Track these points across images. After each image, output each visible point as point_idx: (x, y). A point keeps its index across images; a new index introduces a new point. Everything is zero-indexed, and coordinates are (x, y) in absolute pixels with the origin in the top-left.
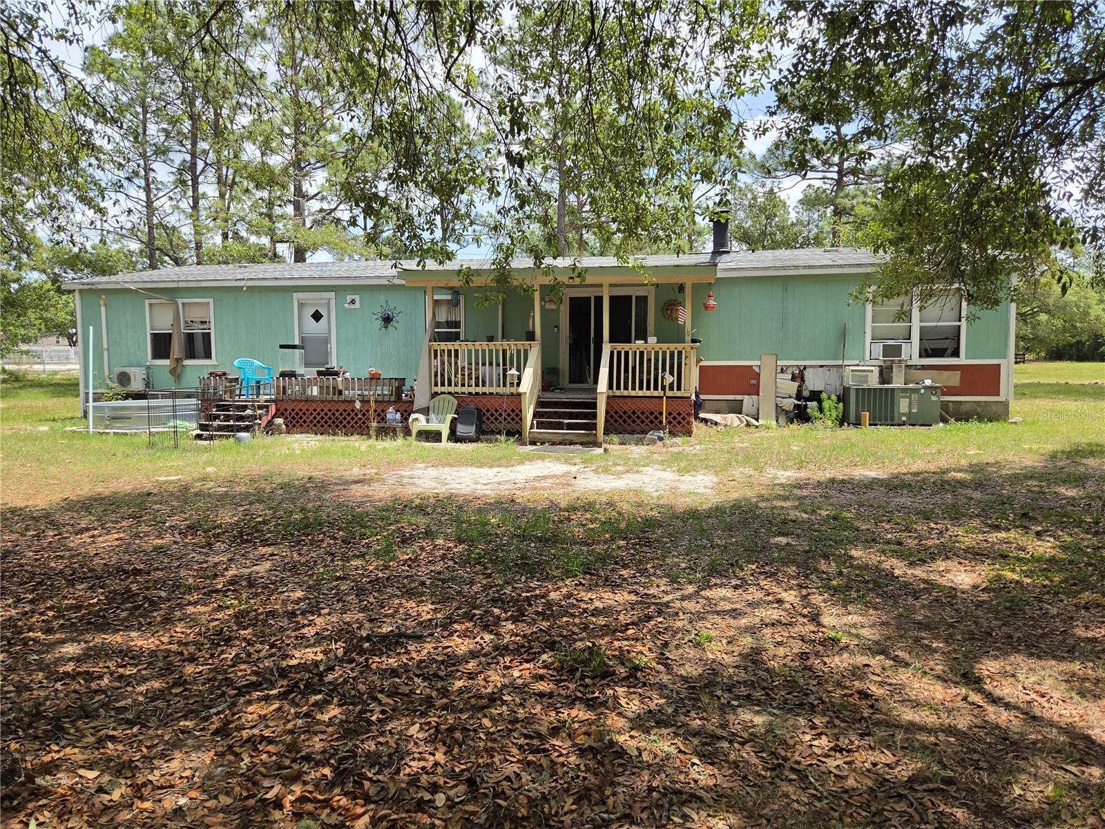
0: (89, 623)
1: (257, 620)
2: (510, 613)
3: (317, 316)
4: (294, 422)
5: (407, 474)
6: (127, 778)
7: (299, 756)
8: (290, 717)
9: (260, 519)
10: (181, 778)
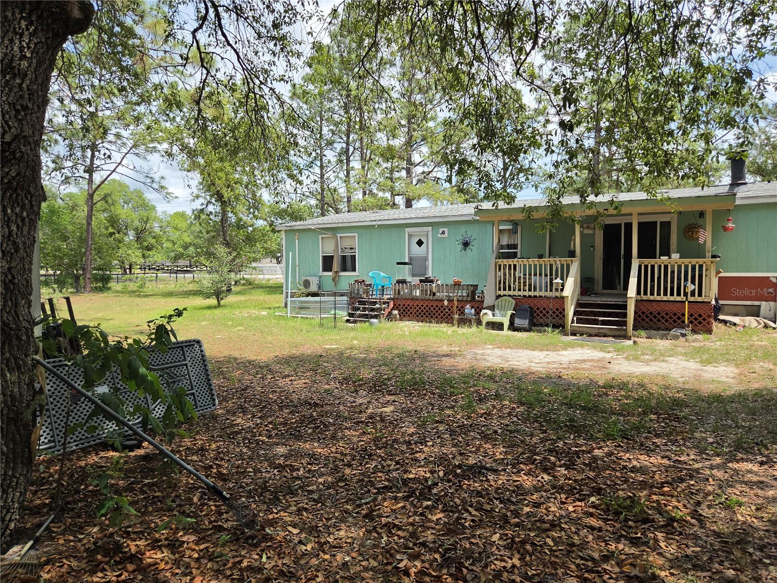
0: (291, 434)
1: (387, 445)
2: (563, 462)
3: (420, 243)
4: (404, 313)
5: (480, 352)
6: (315, 537)
7: (418, 542)
8: (410, 514)
9: (386, 377)
10: (346, 543)
